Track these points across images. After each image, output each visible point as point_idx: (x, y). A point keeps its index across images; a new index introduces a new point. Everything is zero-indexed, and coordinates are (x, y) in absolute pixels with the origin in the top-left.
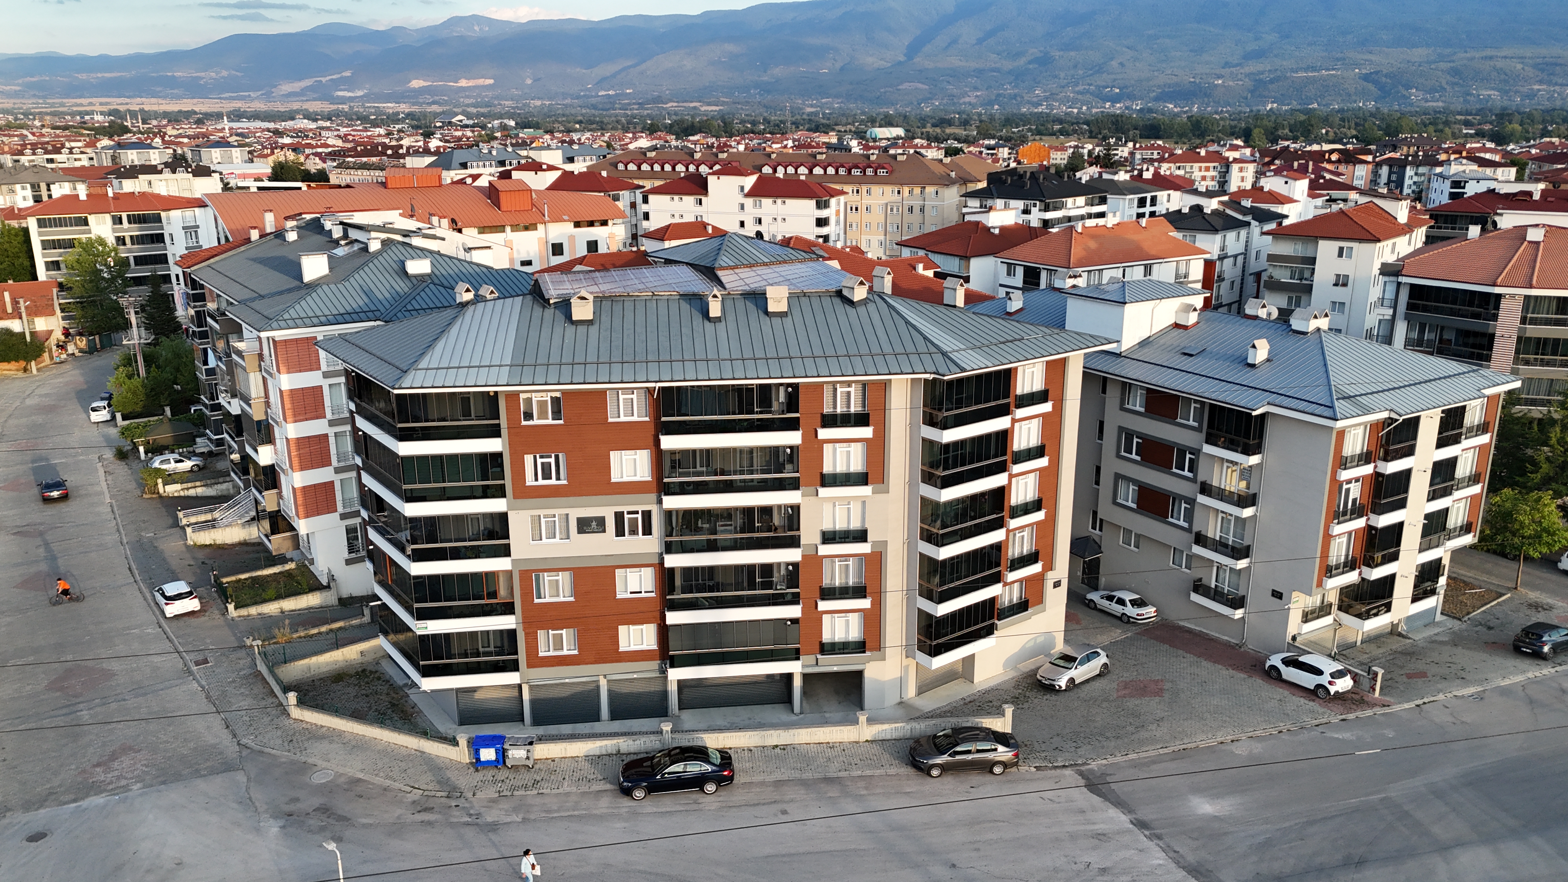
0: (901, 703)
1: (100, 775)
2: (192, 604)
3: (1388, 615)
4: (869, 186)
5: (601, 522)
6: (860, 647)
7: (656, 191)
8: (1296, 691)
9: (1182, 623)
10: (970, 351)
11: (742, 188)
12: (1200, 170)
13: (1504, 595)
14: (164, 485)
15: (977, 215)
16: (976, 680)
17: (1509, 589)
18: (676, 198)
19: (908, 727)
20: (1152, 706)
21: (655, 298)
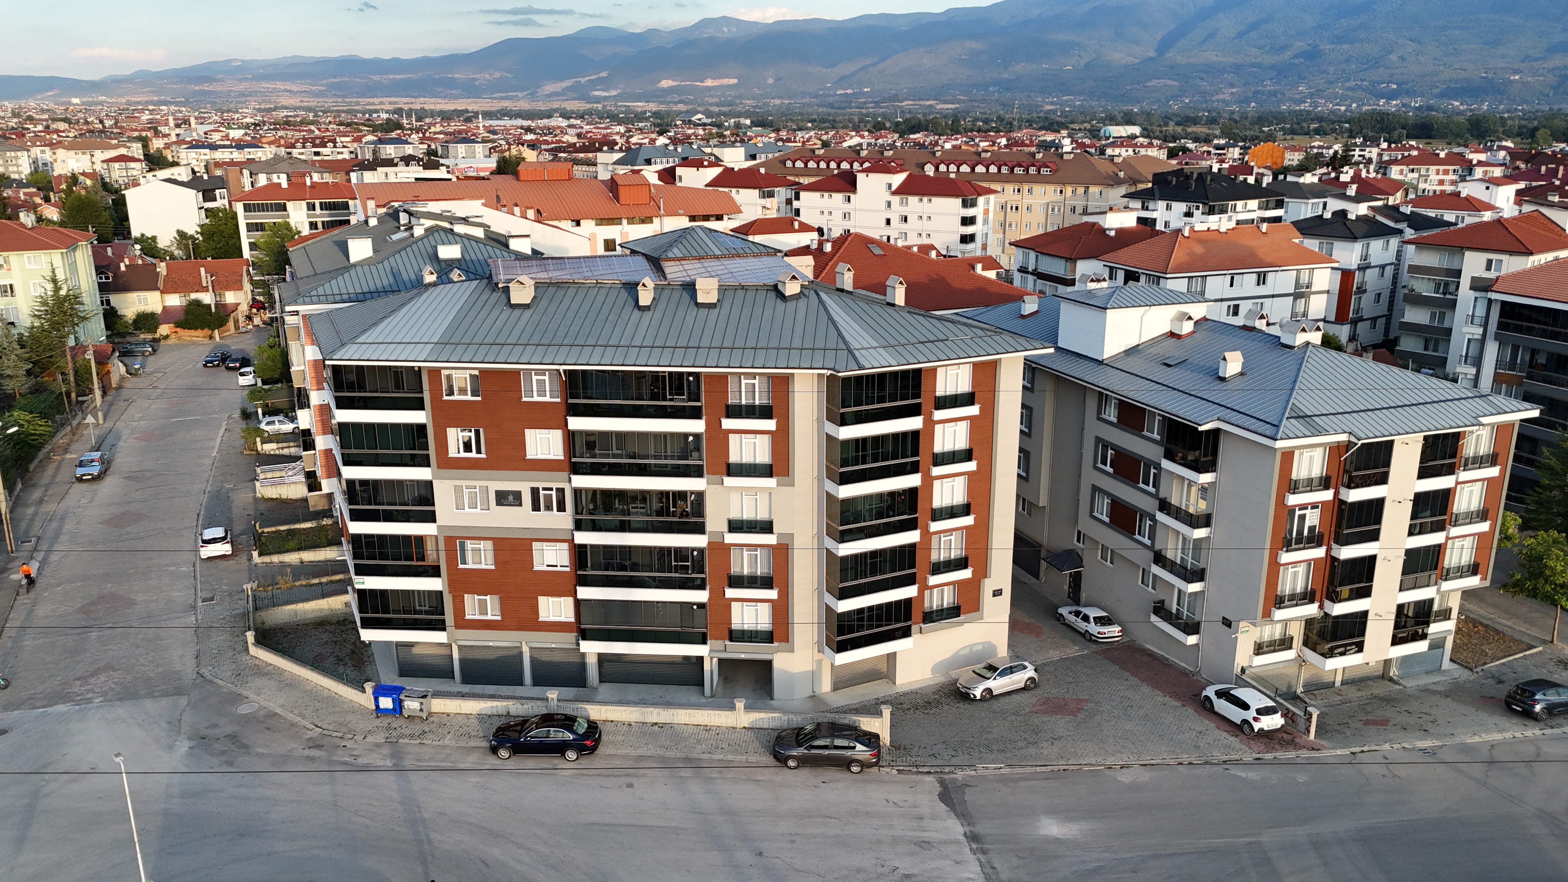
0: (813, 697)
1: (77, 688)
2: (225, 549)
3: (1360, 655)
4: (1031, 185)
5: (517, 496)
6: (768, 637)
7: (811, 188)
8: (1221, 723)
9: (1147, 646)
10: (881, 350)
11: (890, 186)
12: (1438, 174)
13: (1535, 647)
14: (263, 443)
15: (1095, 216)
16: (899, 680)
17: (1544, 642)
18: (826, 195)
19: (786, 718)
20: (1061, 724)
21: (599, 285)
